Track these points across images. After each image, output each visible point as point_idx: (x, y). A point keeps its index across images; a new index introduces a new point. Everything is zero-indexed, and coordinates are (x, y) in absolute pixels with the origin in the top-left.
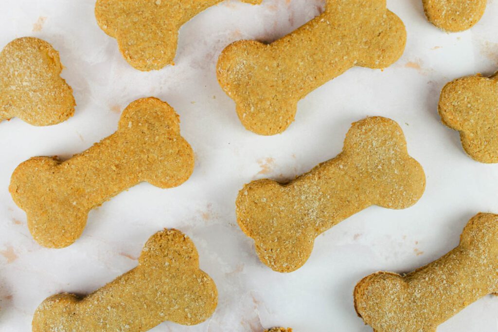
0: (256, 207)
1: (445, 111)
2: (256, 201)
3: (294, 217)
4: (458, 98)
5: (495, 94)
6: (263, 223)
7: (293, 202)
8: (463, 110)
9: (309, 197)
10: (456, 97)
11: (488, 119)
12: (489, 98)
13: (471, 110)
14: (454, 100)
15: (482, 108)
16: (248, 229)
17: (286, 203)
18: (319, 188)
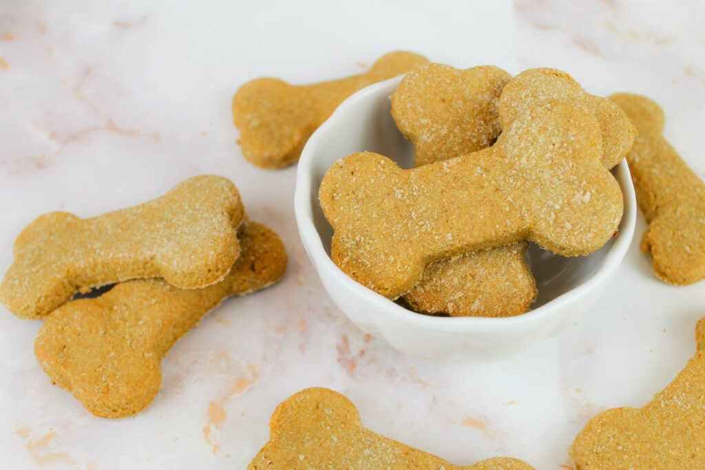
0: (312, 411)
1: (587, 464)
2: (320, 405)
3: (334, 459)
4: (599, 441)
5: (652, 425)
6: (299, 432)
7: (352, 445)
8: (612, 456)
9: (373, 458)
10: (596, 440)
11: (655, 462)
12: (646, 432)
13: (625, 453)
14: (594, 444)
15: (640, 448)
16: (278, 421)
17: (343, 437)
18: (394, 461)
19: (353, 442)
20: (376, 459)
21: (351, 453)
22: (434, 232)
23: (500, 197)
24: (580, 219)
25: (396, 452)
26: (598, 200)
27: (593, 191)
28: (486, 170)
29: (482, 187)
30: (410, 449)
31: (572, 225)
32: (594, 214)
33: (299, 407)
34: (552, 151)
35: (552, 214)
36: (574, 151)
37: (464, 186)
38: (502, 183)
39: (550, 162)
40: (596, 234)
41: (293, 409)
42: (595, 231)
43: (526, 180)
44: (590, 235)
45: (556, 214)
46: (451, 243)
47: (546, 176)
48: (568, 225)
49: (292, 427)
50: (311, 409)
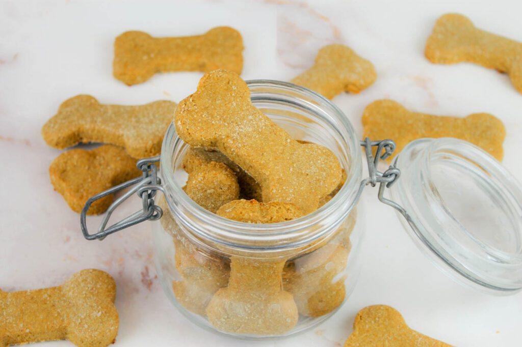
19: (244, 109)
20: (254, 123)
21: (241, 115)
22: (14, 323)
23: (54, 309)
24: (93, 324)
25: (266, 123)
26: (105, 316)
27: (103, 312)
28: (50, 296)
29: (46, 304)
30: (274, 124)
31: (88, 326)
32: (102, 323)
33: (218, 79)
34: (87, 291)
35: (79, 320)
36: (98, 292)
37: (36, 302)
38: (56, 303)
39: (84, 295)
40: (100, 333)
41: (214, 79)
42: (100, 331)
43: (70, 303)
44: (97, 333)
45: (81, 320)
46: (22, 329)
47: (81, 302)
48: (86, 326)
49: (211, 89)
50: (225, 82)
